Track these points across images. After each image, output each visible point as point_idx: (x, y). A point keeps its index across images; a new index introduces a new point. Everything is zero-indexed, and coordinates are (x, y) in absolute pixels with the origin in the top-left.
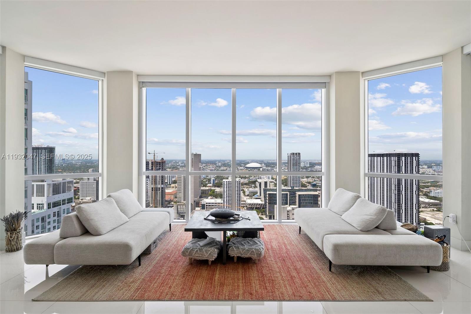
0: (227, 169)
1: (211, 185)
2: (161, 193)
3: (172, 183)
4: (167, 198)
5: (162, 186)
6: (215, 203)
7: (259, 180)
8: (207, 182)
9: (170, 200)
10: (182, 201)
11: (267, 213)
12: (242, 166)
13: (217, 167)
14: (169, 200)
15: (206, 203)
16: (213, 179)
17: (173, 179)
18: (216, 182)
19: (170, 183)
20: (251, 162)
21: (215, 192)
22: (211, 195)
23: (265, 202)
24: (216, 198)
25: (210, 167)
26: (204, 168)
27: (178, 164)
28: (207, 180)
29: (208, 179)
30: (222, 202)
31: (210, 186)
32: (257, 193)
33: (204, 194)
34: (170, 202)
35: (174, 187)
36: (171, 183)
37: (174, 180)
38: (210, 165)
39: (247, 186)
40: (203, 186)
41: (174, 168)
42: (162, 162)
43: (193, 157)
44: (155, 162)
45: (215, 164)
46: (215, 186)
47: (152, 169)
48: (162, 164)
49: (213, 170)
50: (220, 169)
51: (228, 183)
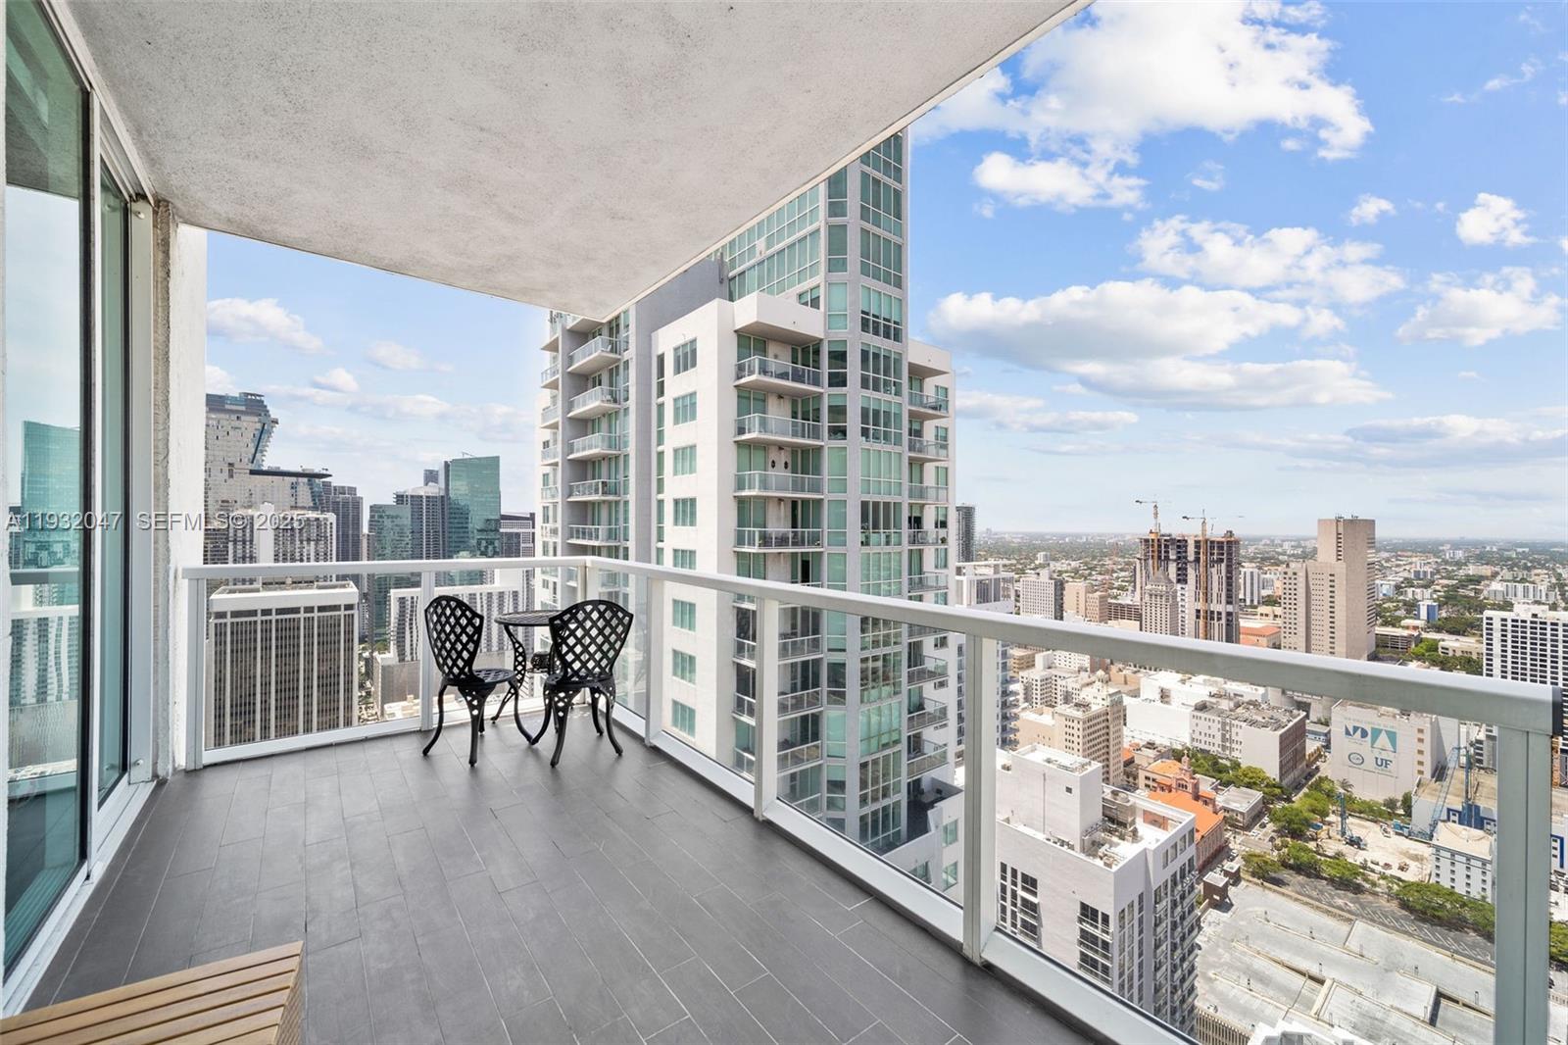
0: (1495, 575)
1: (1417, 622)
2: (1227, 629)
3: (1259, 603)
5: (1230, 608)
8: (1402, 613)
13: (1446, 562)
16: (1430, 603)
17: (1264, 593)
18: (1444, 615)
19: (1252, 601)
21: (1440, 650)
22: (1419, 657)
24: (1442, 668)
25: (1411, 563)
26: (1385, 565)
27: (1280, 550)
28: (1401, 604)
29: (1405, 603)
31: (1415, 628)
33: (1390, 649)
35: (1267, 615)
36: (1256, 603)
37: (1269, 596)
38: (1412, 557)
40: (1386, 624)
41: (1267, 560)
42: (1228, 542)
43: (1341, 530)
44: (1206, 541)
45: (1436, 553)
46: (1439, 630)
47: (1197, 560)
48: (1230, 548)
49: (1425, 573)
50: (1462, 572)
51: (1509, 623)
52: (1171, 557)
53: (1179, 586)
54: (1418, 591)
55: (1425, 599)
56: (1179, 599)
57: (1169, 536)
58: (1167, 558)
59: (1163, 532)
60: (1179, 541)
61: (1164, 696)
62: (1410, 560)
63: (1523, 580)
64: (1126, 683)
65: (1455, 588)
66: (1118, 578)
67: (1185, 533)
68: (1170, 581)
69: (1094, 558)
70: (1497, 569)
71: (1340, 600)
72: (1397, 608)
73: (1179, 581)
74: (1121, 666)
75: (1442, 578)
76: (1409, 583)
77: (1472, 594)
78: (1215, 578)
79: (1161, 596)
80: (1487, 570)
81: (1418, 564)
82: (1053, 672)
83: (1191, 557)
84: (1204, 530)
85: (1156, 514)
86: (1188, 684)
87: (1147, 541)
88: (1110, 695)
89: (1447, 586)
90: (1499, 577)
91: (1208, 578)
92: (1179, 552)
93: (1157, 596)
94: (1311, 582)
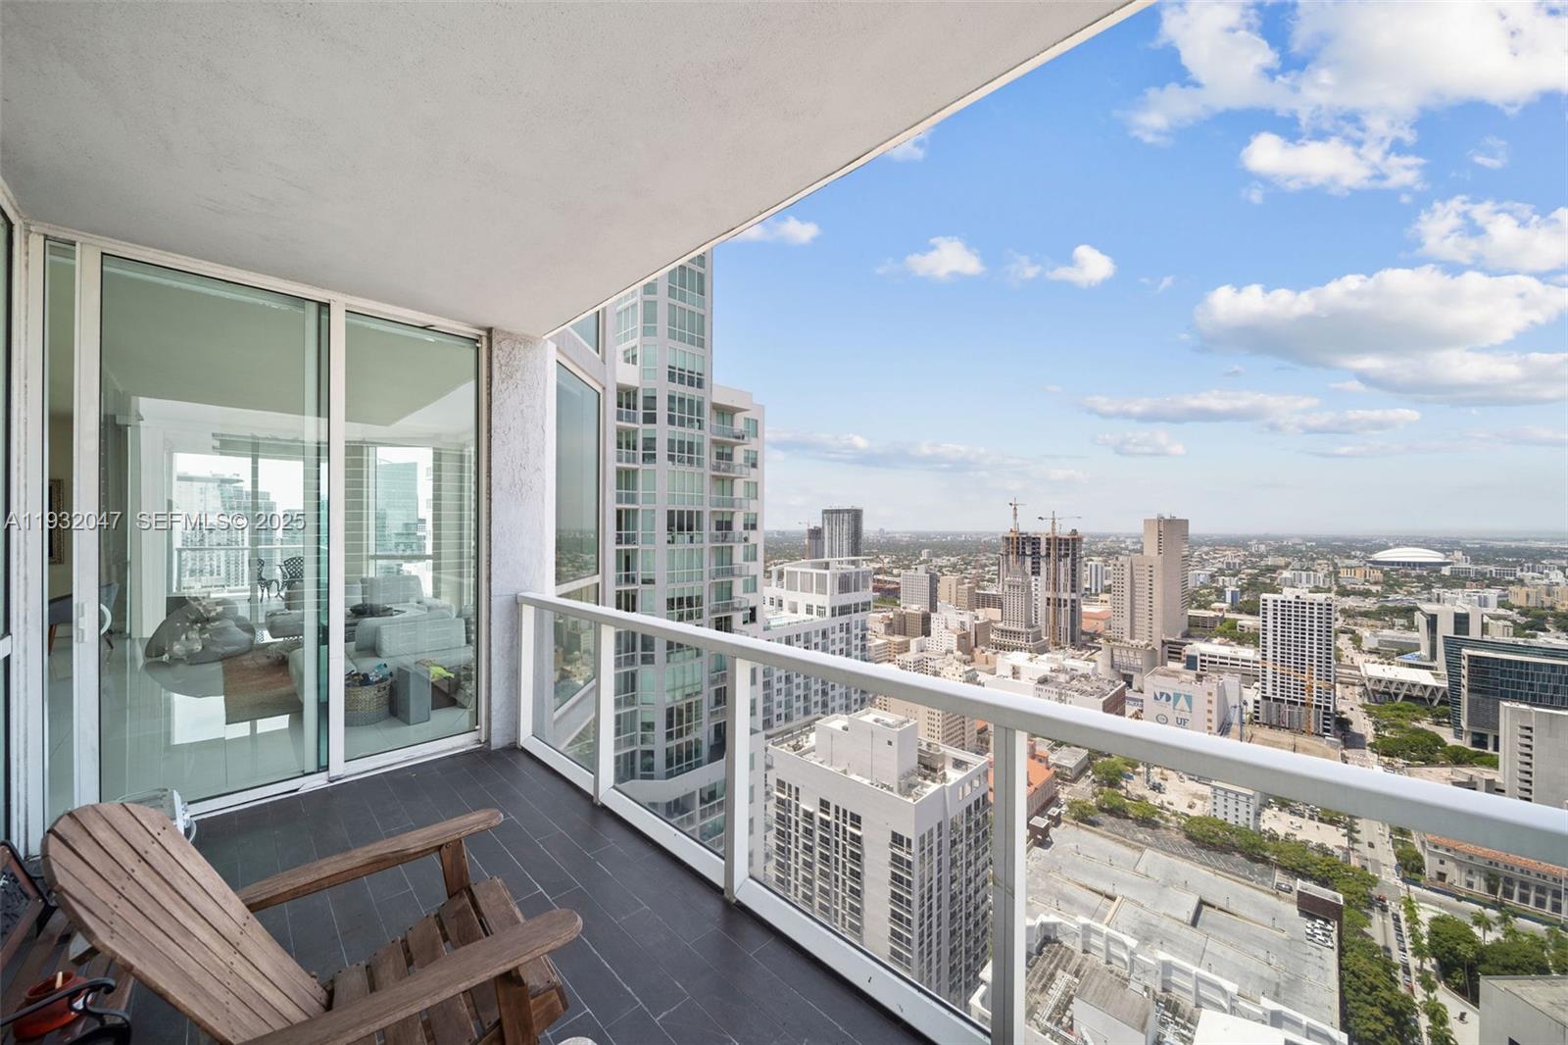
0: (1287, 565)
1: (1223, 605)
2: (1071, 616)
3: (1102, 591)
4: (1086, 626)
5: (1074, 596)
6: (1231, 659)
7: (1430, 608)
8: (1213, 598)
9: (1095, 633)
10: (1127, 639)
11: (1464, 724)
12: (1355, 557)
13: (1252, 555)
14: (1092, 631)
15: (1201, 655)
16: (1233, 589)
17: (1107, 583)
18: (1246, 599)
19: (1096, 590)
20: (1397, 546)
21: (1238, 628)
22: (1223, 634)
23: (1455, 685)
24: (1239, 644)
25: (1225, 556)
28: (1213, 590)
29: (1217, 589)
30: (1259, 657)
31: (1221, 610)
32: (1417, 647)
33: (1199, 628)
34: (1094, 636)
35: (1105, 602)
36: (1099, 591)
37: (1107, 585)
38: (1225, 550)
39: (1372, 622)
40: (1199, 607)
41: (1110, 554)
42: (1073, 539)
43: (1162, 529)
44: (1055, 538)
45: (1246, 547)
46: (1240, 611)
47: (1048, 555)
48: (1074, 544)
49: (1235, 564)
50: (1263, 563)
51: (1279, 604)
52: (1027, 553)
53: (1033, 578)
54: (1227, 579)
55: (1231, 585)
56: (1033, 589)
57: (1026, 534)
58: (1024, 553)
59: (1021, 530)
60: (1034, 539)
61: (1015, 672)
62: (1225, 553)
63: (1308, 569)
64: (987, 662)
65: (1257, 575)
66: (989, 572)
67: (1038, 531)
68: (1026, 574)
70: (1290, 560)
72: (1210, 594)
73: (1033, 573)
74: (983, 648)
75: (1248, 568)
76: (1221, 572)
77: (1268, 581)
78: (1062, 570)
79: (1018, 587)
80: (1281, 561)
81: (1230, 556)
82: (925, 654)
83: (1043, 553)
84: (1053, 529)
85: (1016, 515)
86: (1034, 662)
87: (1008, 539)
89: (1250, 574)
90: (1291, 567)
91: (1056, 570)
92: (1034, 549)
93: (1014, 587)
94: (1135, 572)
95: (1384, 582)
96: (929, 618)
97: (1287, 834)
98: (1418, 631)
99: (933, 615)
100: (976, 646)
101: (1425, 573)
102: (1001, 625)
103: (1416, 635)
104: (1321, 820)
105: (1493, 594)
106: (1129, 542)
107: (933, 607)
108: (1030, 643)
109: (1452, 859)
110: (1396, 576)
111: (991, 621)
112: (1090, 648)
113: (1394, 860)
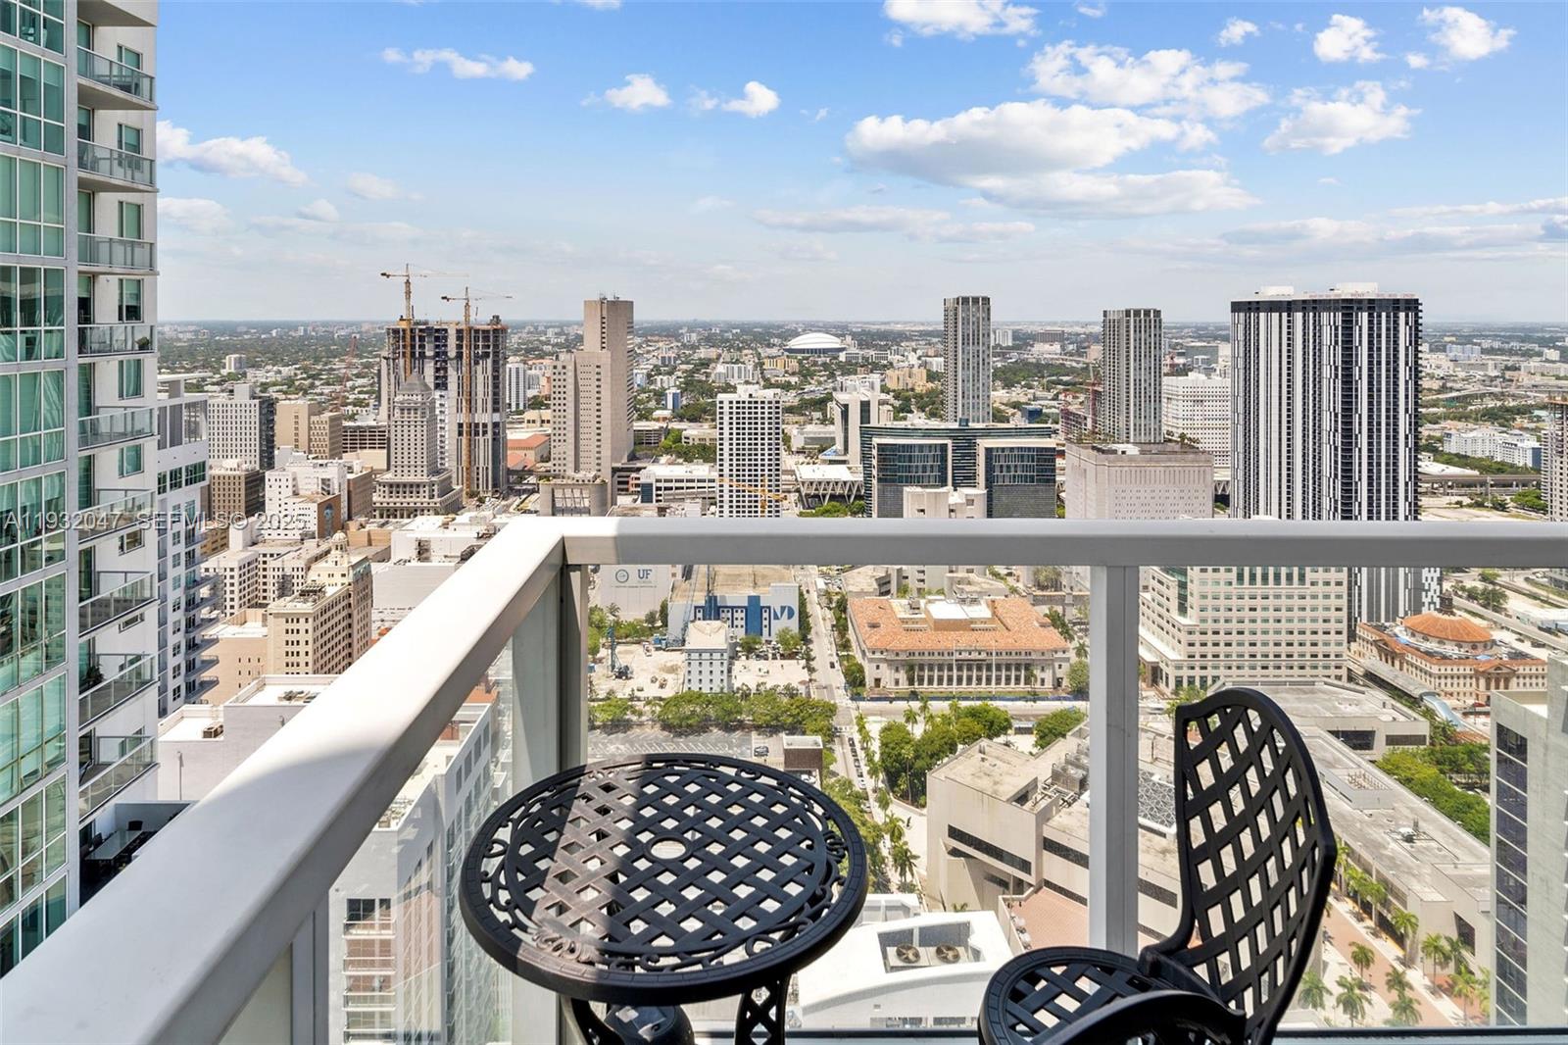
0: (719, 357)
1: (667, 413)
2: (493, 445)
3: (526, 407)
4: (514, 460)
5: (496, 417)
6: (688, 481)
7: (840, 397)
8: (652, 404)
9: (523, 470)
10: (570, 472)
12: (774, 345)
13: (684, 346)
14: (520, 468)
15: (658, 481)
16: (673, 390)
17: (532, 393)
18: (686, 402)
19: (518, 405)
20: (805, 332)
21: (683, 440)
22: (668, 451)
23: (868, 476)
24: (686, 460)
25: (658, 349)
26: (638, 351)
27: (543, 338)
28: (652, 395)
29: (656, 393)
30: (715, 475)
31: (664, 419)
32: (832, 441)
33: (645, 446)
34: (523, 473)
35: (534, 421)
36: (522, 407)
37: (536, 397)
38: (657, 342)
39: (797, 418)
40: (640, 419)
41: (533, 349)
42: (495, 331)
43: (605, 314)
44: (470, 329)
45: (677, 336)
46: (681, 418)
47: (459, 356)
48: (496, 338)
49: (670, 358)
50: (696, 356)
51: (735, 405)
52: (427, 354)
53: (437, 394)
54: (665, 378)
55: (670, 385)
56: (437, 412)
57: (426, 323)
58: (423, 356)
59: (418, 317)
60: (437, 331)
61: (423, 550)
63: (737, 361)
64: (370, 543)
66: (353, 388)
67: (445, 319)
68: (427, 388)
69: (317, 360)
70: (720, 351)
71: (606, 394)
72: (649, 399)
73: (437, 386)
74: (363, 519)
76: (657, 370)
77: (704, 378)
78: (480, 378)
79: (416, 411)
80: (713, 353)
81: (664, 348)
82: (260, 549)
83: (452, 353)
84: (467, 316)
85: (408, 293)
86: (451, 527)
87: (396, 331)
88: (353, 567)
89: (686, 371)
90: (721, 360)
91: (472, 377)
92: (437, 347)
93: (409, 410)
94: (580, 376)
95: (800, 372)
96: (262, 479)
97: (758, 685)
98: (833, 424)
99: (268, 474)
100: (350, 518)
101: (828, 360)
102: (388, 477)
103: (831, 428)
104: (783, 656)
105: (876, 377)
106: (550, 332)
107: (268, 459)
108: (436, 499)
109: (886, 660)
110: (809, 364)
111: (373, 472)
112: (519, 493)
113: (842, 680)
